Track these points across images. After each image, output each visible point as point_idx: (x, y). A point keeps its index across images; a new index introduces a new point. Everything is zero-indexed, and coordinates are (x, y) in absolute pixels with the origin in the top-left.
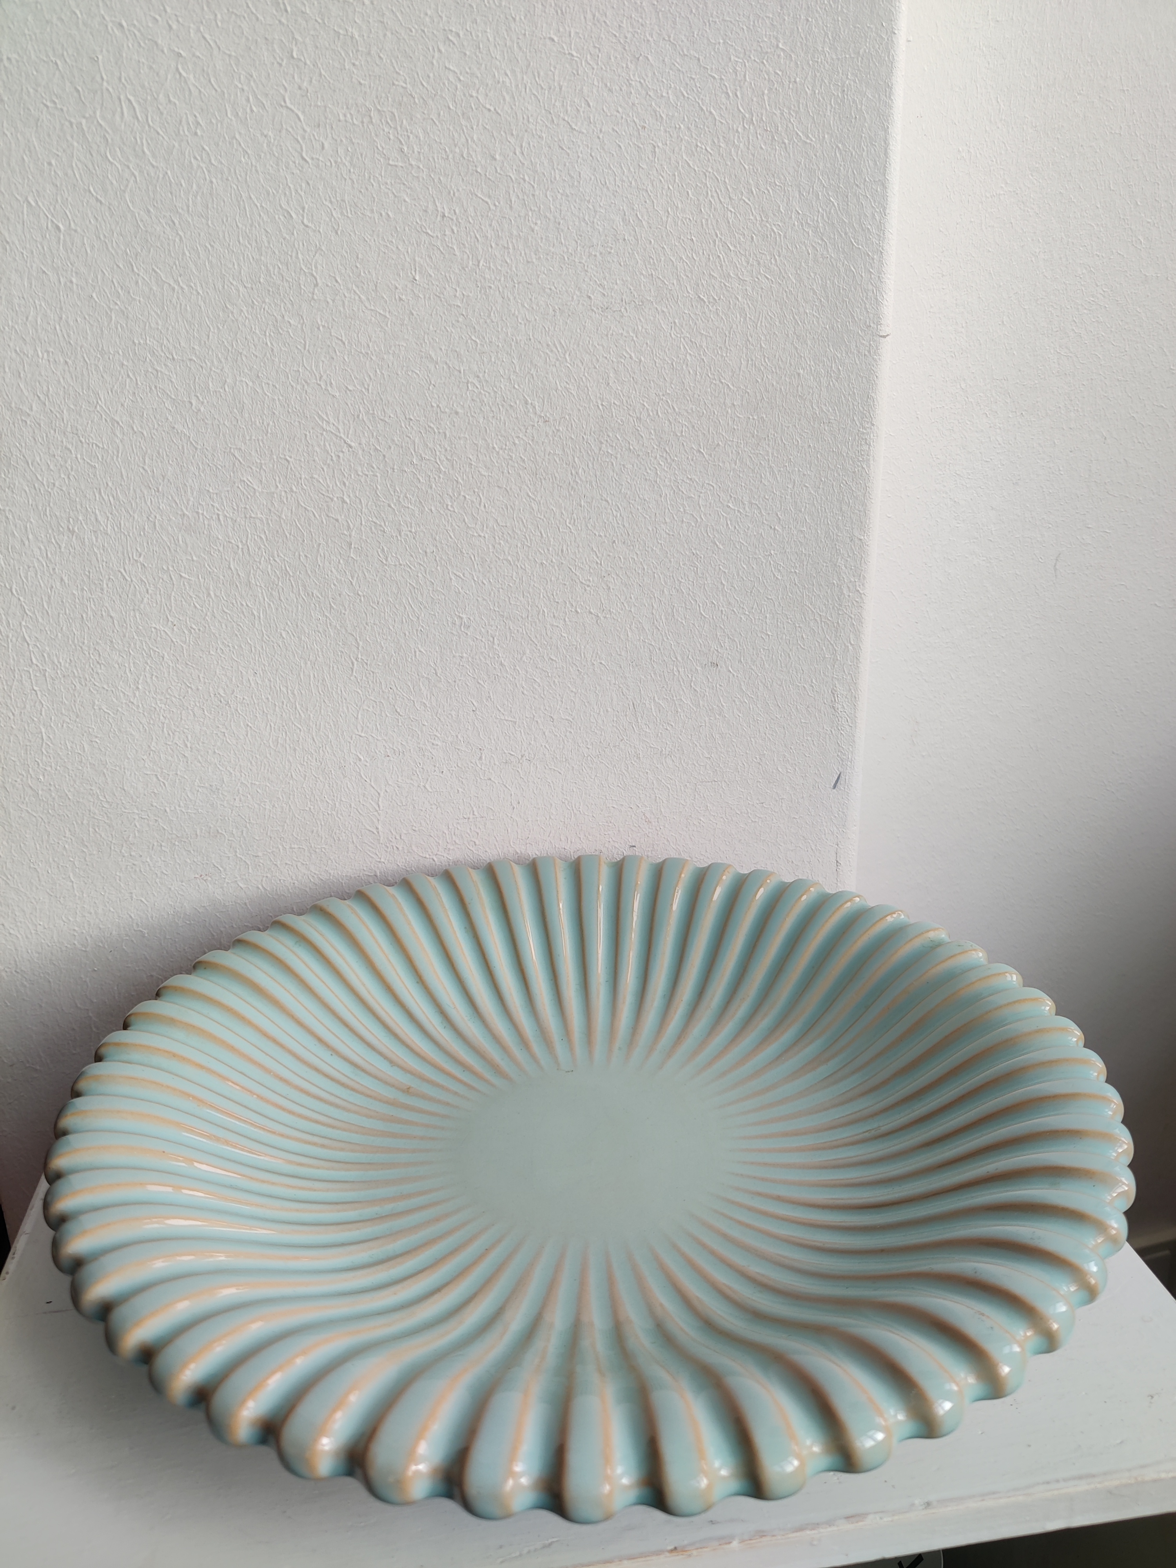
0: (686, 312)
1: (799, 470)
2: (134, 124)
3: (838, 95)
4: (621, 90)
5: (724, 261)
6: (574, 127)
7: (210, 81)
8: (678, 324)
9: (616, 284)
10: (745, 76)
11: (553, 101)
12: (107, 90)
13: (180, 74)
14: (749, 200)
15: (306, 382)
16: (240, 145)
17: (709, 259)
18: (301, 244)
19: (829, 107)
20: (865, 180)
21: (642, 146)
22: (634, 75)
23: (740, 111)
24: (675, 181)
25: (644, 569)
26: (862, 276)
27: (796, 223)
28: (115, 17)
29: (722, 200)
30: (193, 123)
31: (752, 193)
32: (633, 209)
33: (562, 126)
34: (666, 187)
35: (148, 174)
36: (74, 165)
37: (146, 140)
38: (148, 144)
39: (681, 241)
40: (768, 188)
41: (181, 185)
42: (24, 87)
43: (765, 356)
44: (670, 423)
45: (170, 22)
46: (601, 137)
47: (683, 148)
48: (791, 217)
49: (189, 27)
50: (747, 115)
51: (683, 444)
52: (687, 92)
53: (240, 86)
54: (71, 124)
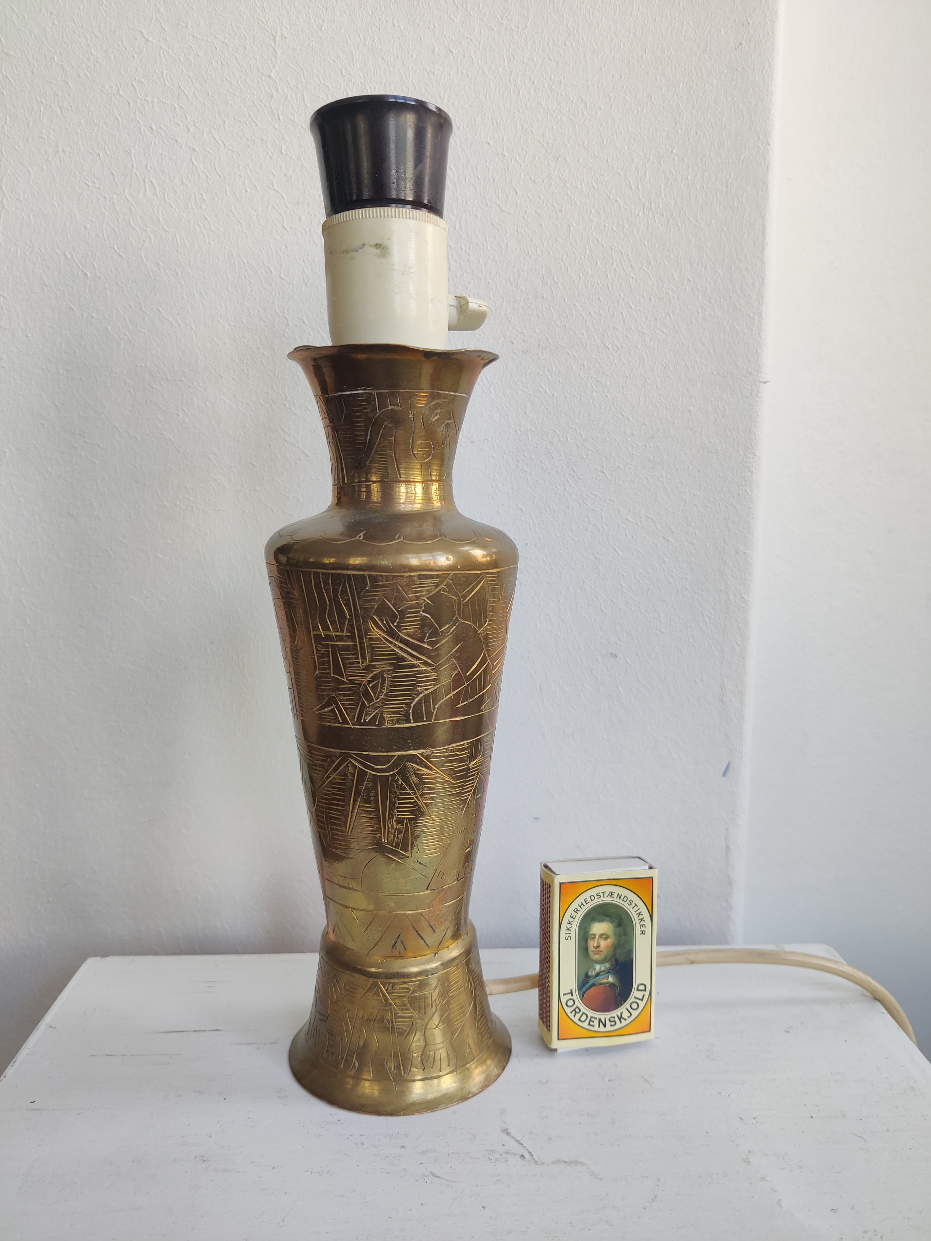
0: (594, 357)
1: (690, 491)
2: (153, 200)
3: (723, 190)
4: (543, 182)
5: (626, 317)
6: (503, 208)
7: (215, 169)
8: (586, 367)
9: (535, 332)
10: (645, 174)
11: (487, 189)
12: (136, 174)
13: (193, 164)
14: (648, 269)
15: (274, 402)
16: (235, 217)
17: (614, 315)
18: (277, 293)
19: (715, 199)
20: (746, 256)
21: (559, 225)
22: (554, 171)
23: (641, 200)
24: (586, 252)
25: (552, 569)
26: (744, 332)
27: (688, 288)
28: (147, 122)
29: (625, 269)
30: (199, 199)
31: (651, 263)
32: (551, 274)
33: (494, 209)
34: (579, 257)
35: (160, 237)
36: (104, 229)
37: (162, 211)
38: (163, 214)
39: (590, 300)
40: (664, 260)
41: (186, 246)
42: (72, 172)
43: (660, 395)
44: (578, 447)
45: (189, 127)
46: (526, 217)
47: (593, 227)
48: (683, 284)
49: (203, 130)
50: (647, 204)
51: (588, 466)
52: (597, 185)
53: (238, 173)
54: (105, 198)
